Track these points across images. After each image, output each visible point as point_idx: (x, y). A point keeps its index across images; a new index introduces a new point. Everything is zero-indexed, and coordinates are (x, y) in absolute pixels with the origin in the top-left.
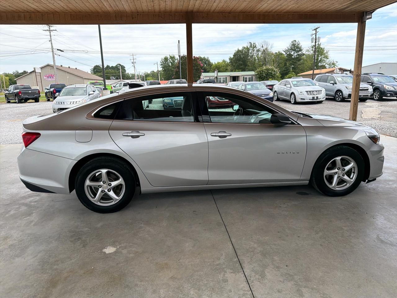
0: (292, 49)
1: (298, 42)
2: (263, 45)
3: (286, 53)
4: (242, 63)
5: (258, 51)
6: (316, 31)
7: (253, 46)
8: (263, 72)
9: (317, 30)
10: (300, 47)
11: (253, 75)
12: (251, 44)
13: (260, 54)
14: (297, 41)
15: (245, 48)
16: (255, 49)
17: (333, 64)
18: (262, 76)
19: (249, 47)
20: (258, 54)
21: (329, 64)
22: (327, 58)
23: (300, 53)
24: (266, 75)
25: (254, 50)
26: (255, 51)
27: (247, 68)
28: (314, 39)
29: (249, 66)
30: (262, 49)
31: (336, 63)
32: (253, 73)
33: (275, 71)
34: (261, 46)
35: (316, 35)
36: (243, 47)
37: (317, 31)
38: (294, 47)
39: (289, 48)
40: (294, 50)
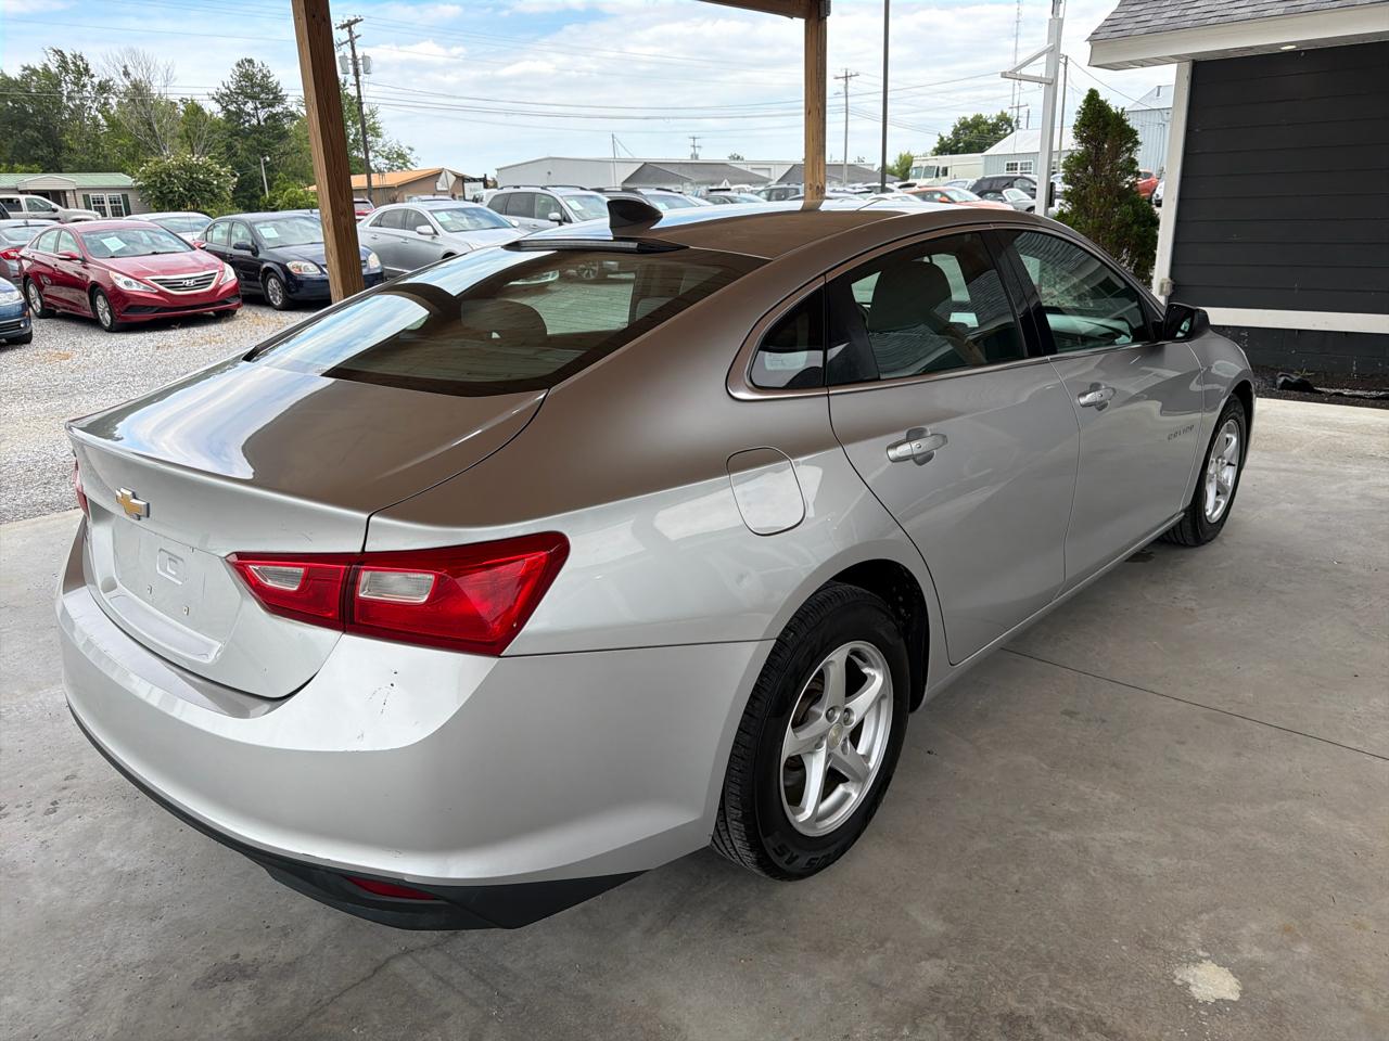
0: (242, 91)
1: (260, 65)
2: (125, 67)
3: (224, 108)
4: (36, 134)
5: (103, 88)
6: (350, 32)
7: (72, 66)
8: (169, 175)
9: (356, 29)
10: (276, 87)
11: (130, 189)
12: (63, 55)
13: (113, 101)
14: (257, 62)
15: (34, 72)
16: (85, 79)
17: (401, 156)
18: (171, 192)
19: (54, 70)
20: (105, 104)
21: (388, 154)
22: (378, 136)
23: (278, 109)
24: (184, 189)
25: (84, 86)
26: (89, 88)
27: (68, 161)
28: (350, 62)
29: (71, 150)
30: (121, 83)
31: (409, 152)
32: (122, 180)
33: (218, 175)
34: (121, 70)
35: (353, 48)
36: (25, 69)
37: (356, 32)
38: (252, 87)
39: (232, 87)
40: (254, 98)
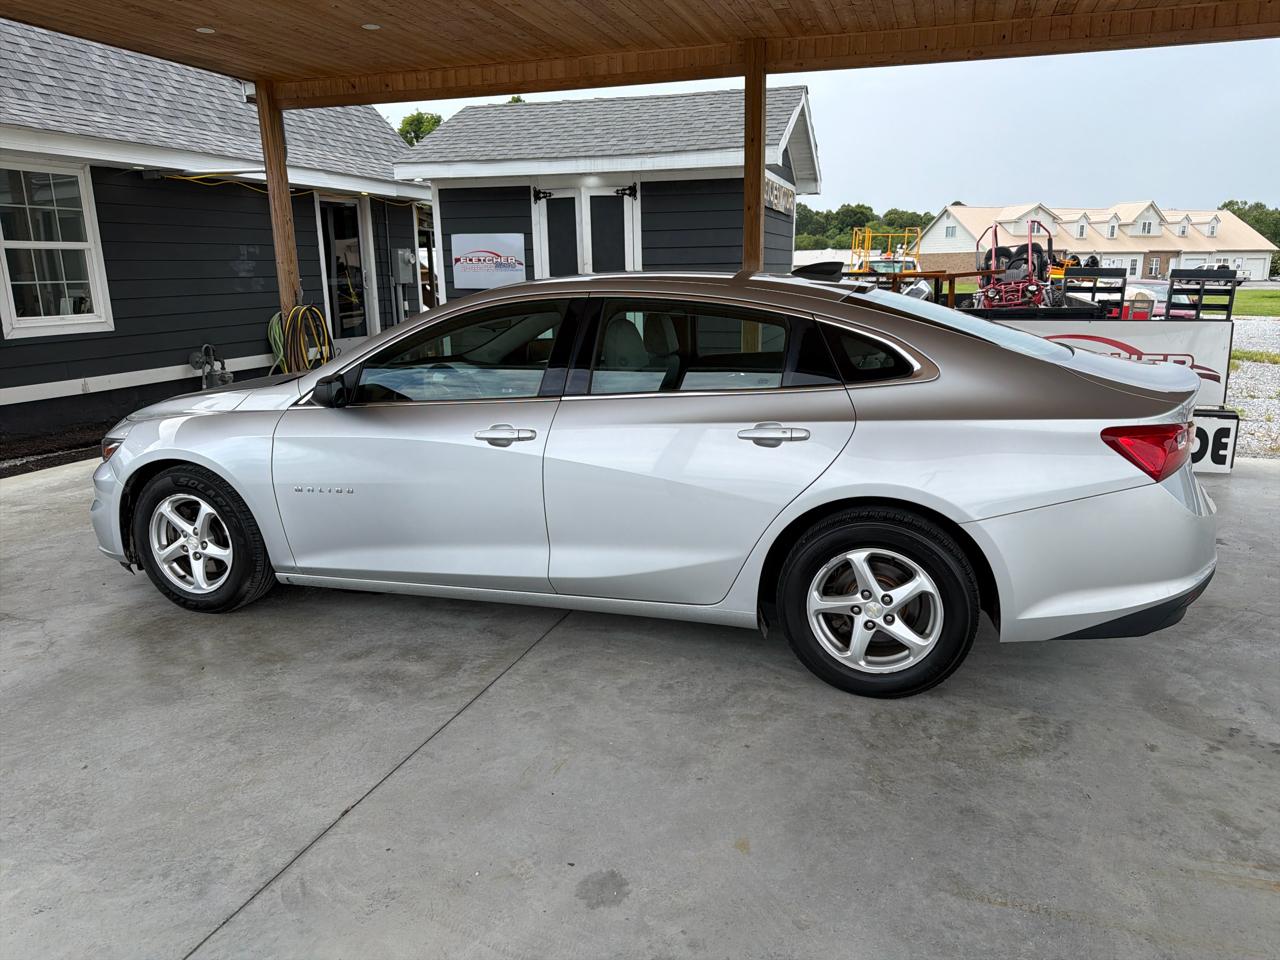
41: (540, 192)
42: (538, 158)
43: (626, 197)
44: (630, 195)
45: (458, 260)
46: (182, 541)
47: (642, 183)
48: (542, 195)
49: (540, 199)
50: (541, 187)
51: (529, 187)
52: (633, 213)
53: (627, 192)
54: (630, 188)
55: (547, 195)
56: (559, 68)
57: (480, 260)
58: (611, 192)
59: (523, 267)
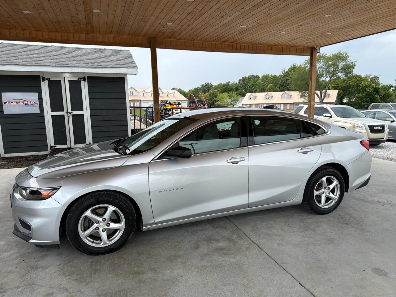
41: (45, 78)
42: (46, 66)
43: (81, 81)
44: (83, 80)
45: (5, 103)
46: (95, 225)
47: (87, 77)
48: (46, 79)
49: (45, 80)
50: (45, 76)
51: (40, 76)
52: (85, 87)
53: (82, 79)
54: (83, 78)
55: (47, 79)
56: (83, 37)
57: (17, 103)
58: (76, 79)
59: (38, 105)
